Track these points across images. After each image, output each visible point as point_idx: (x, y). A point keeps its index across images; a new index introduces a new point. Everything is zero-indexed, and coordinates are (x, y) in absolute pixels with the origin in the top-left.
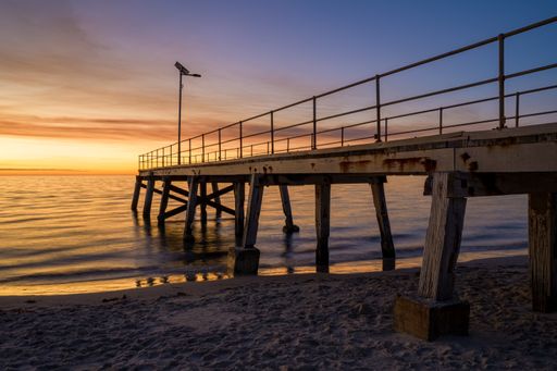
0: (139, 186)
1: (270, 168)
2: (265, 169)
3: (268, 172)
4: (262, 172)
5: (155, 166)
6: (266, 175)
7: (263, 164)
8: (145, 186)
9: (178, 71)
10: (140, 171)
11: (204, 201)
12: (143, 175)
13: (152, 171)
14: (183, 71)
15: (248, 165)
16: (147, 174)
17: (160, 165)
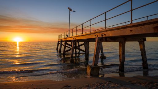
0: (58, 43)
1: (105, 34)
2: (102, 35)
3: (104, 36)
4: (101, 36)
5: (62, 38)
6: (102, 38)
7: (101, 34)
8: (60, 44)
9: (69, 10)
10: (59, 40)
11: (76, 48)
12: (59, 41)
13: (62, 40)
14: (70, 10)
15: (94, 34)
16: (60, 40)
17: (64, 38)
